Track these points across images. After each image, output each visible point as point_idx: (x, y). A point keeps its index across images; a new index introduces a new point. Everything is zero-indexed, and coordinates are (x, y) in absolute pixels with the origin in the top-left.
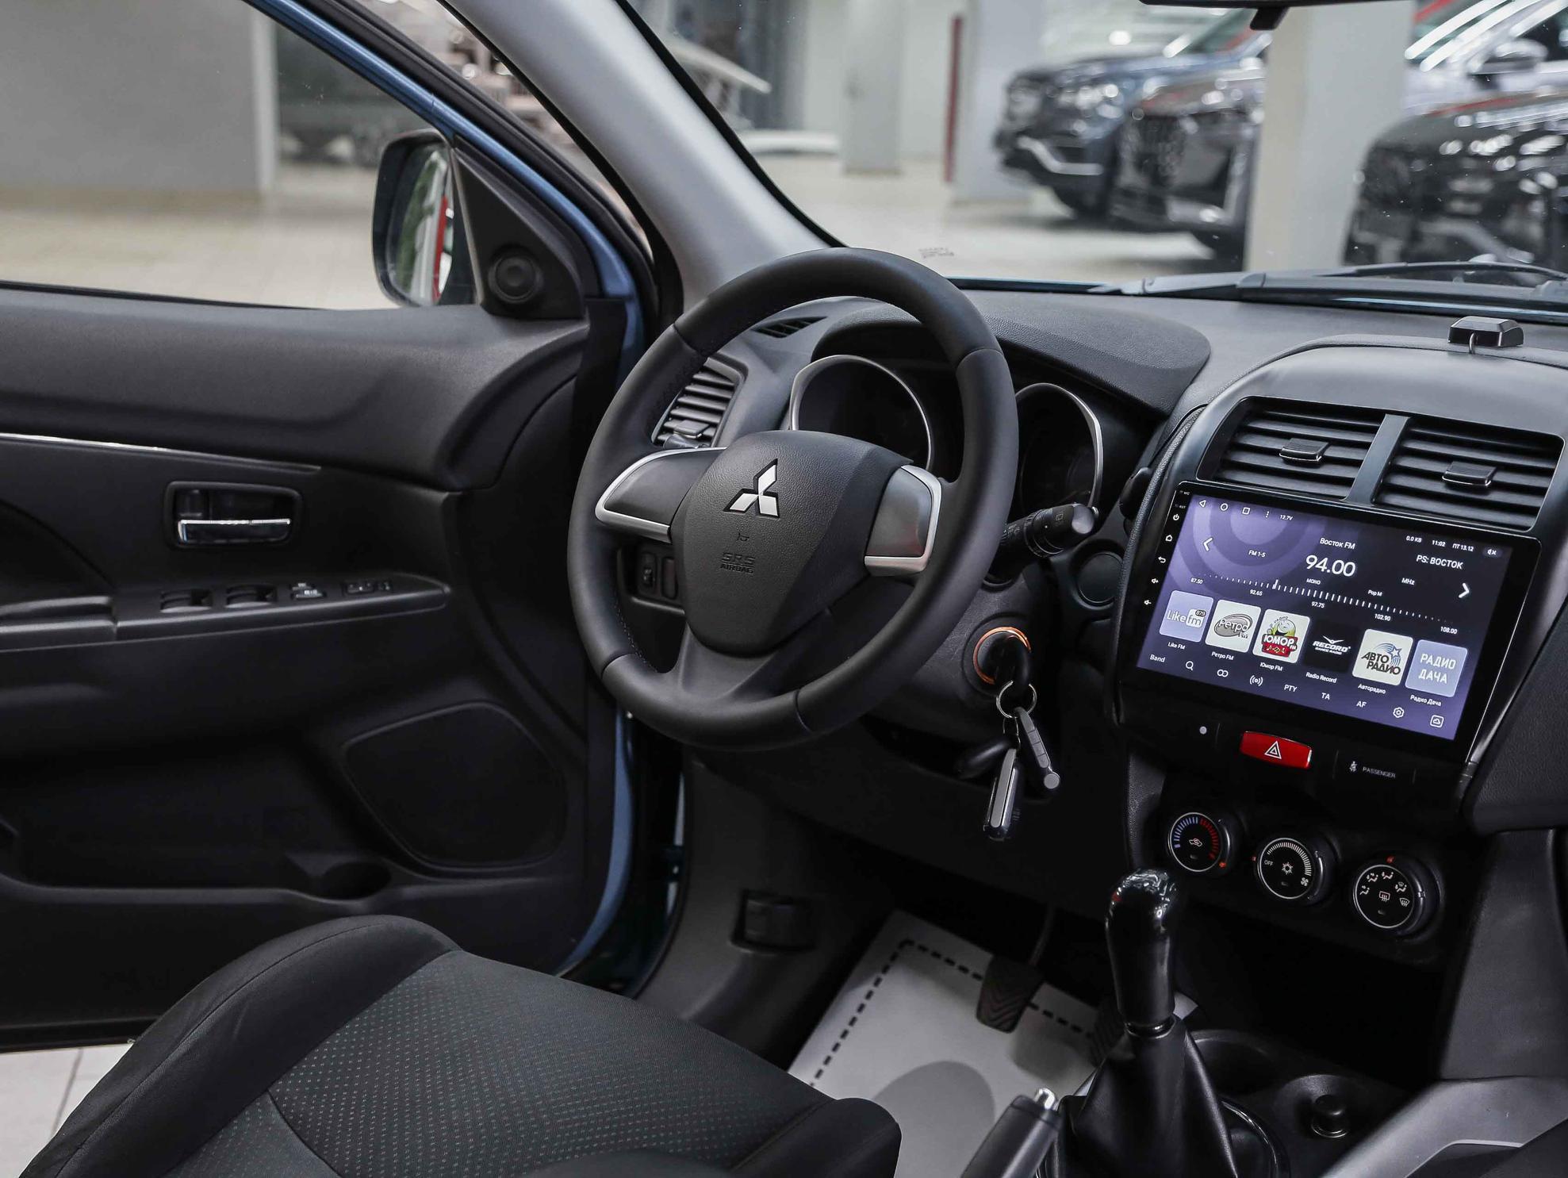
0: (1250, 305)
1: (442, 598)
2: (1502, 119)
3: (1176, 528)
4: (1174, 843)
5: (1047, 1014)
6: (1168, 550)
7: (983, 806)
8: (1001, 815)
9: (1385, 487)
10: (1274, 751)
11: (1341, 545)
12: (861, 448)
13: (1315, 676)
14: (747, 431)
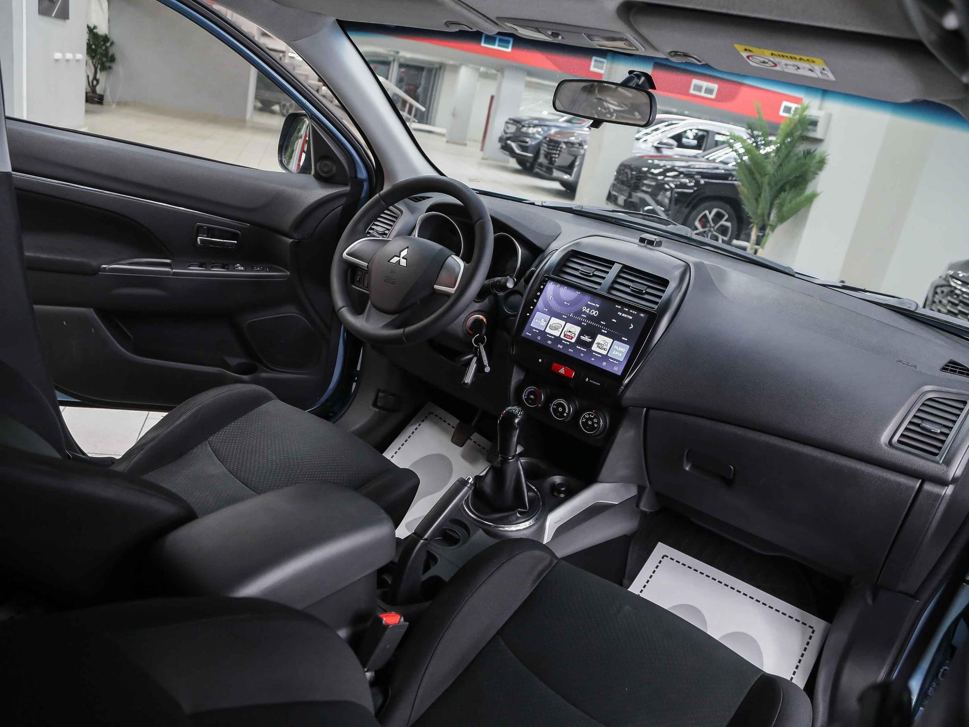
0: (576, 216)
1: (287, 276)
2: (662, 163)
3: (541, 291)
4: (525, 396)
5: (475, 442)
6: (538, 298)
7: (464, 374)
8: (468, 379)
9: (611, 288)
10: (562, 371)
11: (594, 305)
12: (438, 247)
13: (579, 348)
14: (398, 235)
